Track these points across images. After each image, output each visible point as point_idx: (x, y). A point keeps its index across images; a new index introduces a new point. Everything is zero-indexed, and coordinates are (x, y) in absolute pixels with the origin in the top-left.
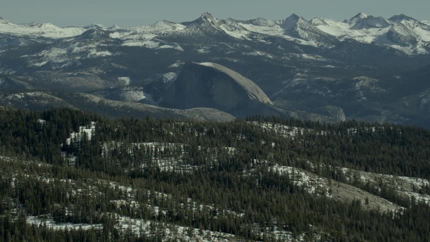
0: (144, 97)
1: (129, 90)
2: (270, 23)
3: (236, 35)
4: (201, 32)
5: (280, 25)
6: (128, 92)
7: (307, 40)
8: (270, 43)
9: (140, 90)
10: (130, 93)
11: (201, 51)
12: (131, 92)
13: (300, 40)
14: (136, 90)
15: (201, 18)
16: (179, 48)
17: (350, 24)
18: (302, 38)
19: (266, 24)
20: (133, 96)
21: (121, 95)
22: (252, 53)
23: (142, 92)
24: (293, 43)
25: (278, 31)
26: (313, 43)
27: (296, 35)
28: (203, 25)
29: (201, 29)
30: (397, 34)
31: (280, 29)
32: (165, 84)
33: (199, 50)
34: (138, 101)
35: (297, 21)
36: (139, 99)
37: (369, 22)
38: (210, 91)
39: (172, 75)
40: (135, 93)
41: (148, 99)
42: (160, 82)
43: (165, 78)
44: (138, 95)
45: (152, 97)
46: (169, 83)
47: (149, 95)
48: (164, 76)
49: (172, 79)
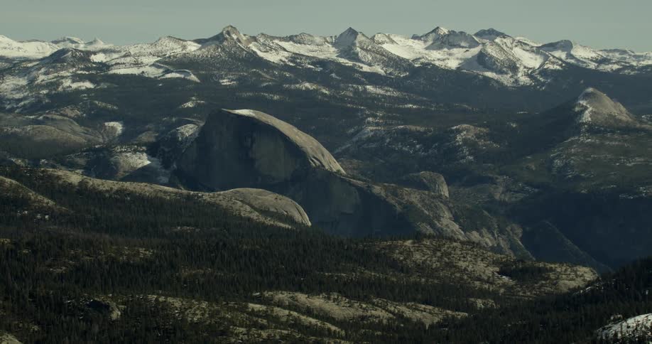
0: (148, 162)
1: (125, 151)
2: (318, 40)
3: (273, 57)
4: (223, 54)
5: (332, 43)
6: (124, 154)
7: (370, 65)
8: (319, 69)
9: (142, 152)
10: (126, 156)
11: (225, 82)
12: (128, 154)
13: (361, 65)
14: (135, 151)
15: (222, 34)
16: (193, 77)
17: (425, 41)
18: (363, 62)
19: (312, 42)
20: (131, 161)
21: (112, 159)
22: (298, 86)
23: (145, 154)
24: (352, 69)
25: (330, 53)
26: (379, 69)
27: (355, 57)
28: (225, 43)
29: (223, 50)
30: (491, 57)
31: (333, 49)
32: (181, 143)
33: (221, 81)
34: (139, 169)
35: (356, 38)
36: (140, 166)
37: (451, 40)
38: (250, 152)
39: (191, 129)
40: (134, 156)
41: (154, 165)
42: (173, 139)
43: (181, 133)
44: (140, 158)
45: (160, 162)
46: (186, 141)
47: (156, 159)
48: (178, 130)
49: (191, 135)
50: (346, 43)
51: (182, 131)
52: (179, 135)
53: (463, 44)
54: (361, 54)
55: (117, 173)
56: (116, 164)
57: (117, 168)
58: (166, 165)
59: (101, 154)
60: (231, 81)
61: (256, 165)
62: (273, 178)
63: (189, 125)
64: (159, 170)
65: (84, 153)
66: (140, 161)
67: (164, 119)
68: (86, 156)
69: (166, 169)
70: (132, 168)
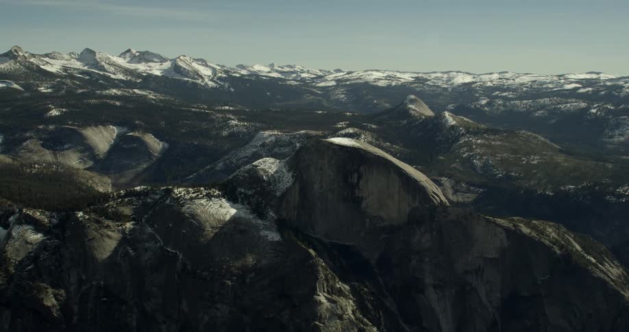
0: (233, 211)
1: (196, 198)
2: (67, 57)
3: (48, 68)
4: (22, 67)
5: (76, 59)
6: (196, 201)
7: (114, 74)
8: (87, 78)
9: (218, 197)
10: (202, 204)
11: (42, 89)
12: (203, 201)
13: (109, 74)
14: (209, 196)
15: (11, 51)
16: (16, 86)
17: (124, 58)
18: (109, 72)
19: (63, 58)
20: (212, 211)
21: (184, 209)
22: (107, 91)
23: (224, 200)
24: (104, 76)
25: (78, 65)
26: (121, 76)
27: (102, 69)
28: (19, 59)
29: (21, 64)
30: (184, 69)
31: (79, 63)
32: (269, 183)
33: (39, 89)
34: (229, 220)
35: (95, 55)
36: (228, 218)
37: (146, 57)
38: (356, 191)
39: (273, 163)
40: (211, 203)
41: (242, 214)
42: (254, 178)
43: (263, 170)
44: (221, 206)
45: (247, 209)
46: (274, 180)
47: (240, 206)
48: (256, 166)
49: (276, 172)
50: (88, 55)
51: (262, 167)
52: (262, 173)
53: (155, 60)
54: (106, 66)
55: (204, 230)
56: (193, 216)
57: (200, 223)
58: (259, 212)
59: (149, 200)
60: (48, 88)
61: (364, 205)
62: (382, 219)
63: (267, 159)
64: (253, 221)
65: (126, 200)
66: (223, 211)
67: (41, 127)
68: (130, 203)
69: (262, 219)
70: (219, 221)
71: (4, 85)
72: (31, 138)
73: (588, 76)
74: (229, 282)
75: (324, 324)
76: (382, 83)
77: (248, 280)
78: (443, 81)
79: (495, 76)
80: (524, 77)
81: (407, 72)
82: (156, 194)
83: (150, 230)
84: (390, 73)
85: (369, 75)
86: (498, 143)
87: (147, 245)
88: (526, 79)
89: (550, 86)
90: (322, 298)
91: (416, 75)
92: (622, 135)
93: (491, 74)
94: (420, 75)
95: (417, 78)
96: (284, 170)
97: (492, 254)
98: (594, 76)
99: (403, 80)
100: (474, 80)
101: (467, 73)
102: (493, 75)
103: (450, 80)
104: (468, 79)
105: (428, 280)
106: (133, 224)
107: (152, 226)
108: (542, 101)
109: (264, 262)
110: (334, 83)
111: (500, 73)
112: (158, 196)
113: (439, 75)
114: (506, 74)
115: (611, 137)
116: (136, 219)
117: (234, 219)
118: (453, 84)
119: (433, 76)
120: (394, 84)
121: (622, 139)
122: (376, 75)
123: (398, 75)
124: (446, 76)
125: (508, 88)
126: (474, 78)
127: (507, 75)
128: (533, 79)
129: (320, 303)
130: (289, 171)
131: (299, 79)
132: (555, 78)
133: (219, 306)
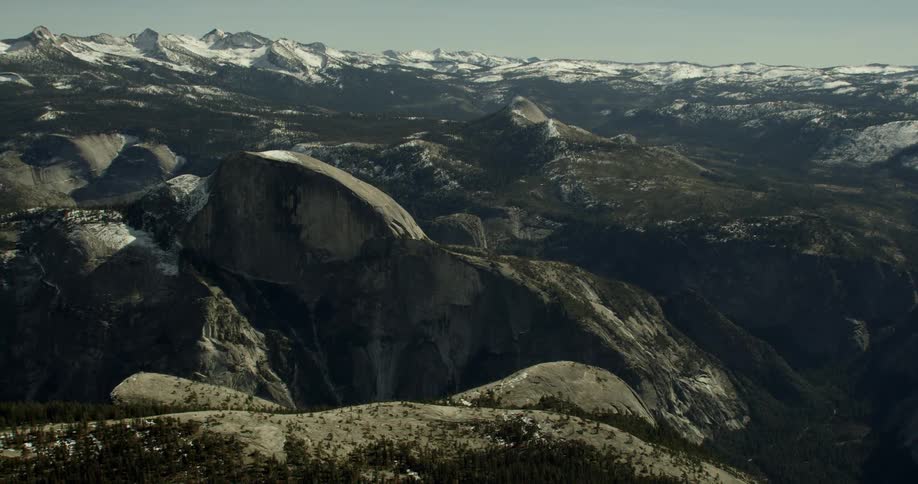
0: (131, 239)
1: (89, 222)
2: (119, 40)
3: (85, 57)
4: (42, 55)
5: (132, 43)
6: (89, 226)
7: (179, 64)
8: (136, 69)
9: (117, 221)
10: (94, 230)
11: (59, 86)
12: (96, 226)
13: (171, 64)
14: (106, 220)
15: (33, 34)
16: (23, 81)
17: (207, 42)
18: (172, 62)
19: (113, 42)
20: (104, 238)
21: (71, 235)
22: (143, 89)
23: (123, 225)
24: (163, 67)
25: (134, 53)
26: (188, 68)
27: (163, 57)
28: (41, 44)
29: (41, 51)
30: (282, 57)
31: (135, 49)
32: (181, 205)
33: (54, 84)
34: (122, 250)
35: (157, 38)
36: (121, 246)
37: (234, 41)
38: (293, 216)
39: (191, 181)
40: (106, 228)
41: (142, 243)
42: (165, 199)
43: (176, 189)
44: (116, 233)
45: (150, 237)
46: (188, 201)
47: (142, 233)
48: (170, 185)
49: (193, 192)
50: (148, 40)
51: (177, 185)
52: (174, 193)
53: (246, 45)
54: (169, 54)
55: (86, 261)
56: (80, 243)
57: (85, 252)
58: (163, 241)
59: (42, 224)
60: (66, 84)
61: (303, 235)
62: (329, 254)
63: (185, 176)
64: (153, 252)
65: (13, 223)
66: (118, 238)
67: (25, 135)
68: (17, 227)
69: (164, 250)
70: (109, 250)
71: (9, 79)
72: (8, 148)
73: (868, 70)
74: (106, 324)
75: (208, 375)
76: (566, 79)
77: (132, 321)
78: (660, 75)
79: (736, 69)
80: (776, 71)
81: (611, 63)
82: (52, 217)
83: (36, 260)
84: (587, 65)
85: (551, 67)
86: (608, 162)
87: (28, 278)
88: (777, 74)
89: (806, 84)
90: (208, 344)
91: (623, 67)
92: (840, 155)
93: (731, 65)
94: (630, 67)
95: (624, 72)
96: (203, 190)
97: (463, 300)
98: (877, 70)
99: (600, 75)
100: (703, 75)
101: (695, 65)
102: (732, 67)
103: (668, 75)
104: (696, 73)
105: (378, 331)
106: (16, 253)
107: (38, 255)
108: (762, 105)
109: (154, 301)
110: (500, 78)
111: (742, 65)
112: (53, 220)
113: (656, 67)
114: (751, 67)
115: (826, 157)
116: (21, 247)
117: (129, 249)
118: (671, 80)
119: (648, 68)
120: (584, 79)
121: (839, 160)
122: (563, 66)
123: (599, 67)
124: (665, 68)
125: (746, 86)
126: (705, 71)
127: (753, 68)
128: (787, 74)
129: (205, 350)
130: (207, 192)
131: (454, 72)
132: (817, 73)
133: (92, 350)
